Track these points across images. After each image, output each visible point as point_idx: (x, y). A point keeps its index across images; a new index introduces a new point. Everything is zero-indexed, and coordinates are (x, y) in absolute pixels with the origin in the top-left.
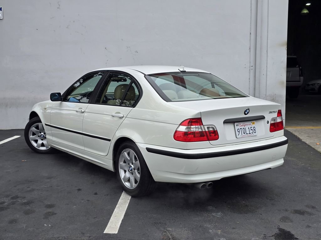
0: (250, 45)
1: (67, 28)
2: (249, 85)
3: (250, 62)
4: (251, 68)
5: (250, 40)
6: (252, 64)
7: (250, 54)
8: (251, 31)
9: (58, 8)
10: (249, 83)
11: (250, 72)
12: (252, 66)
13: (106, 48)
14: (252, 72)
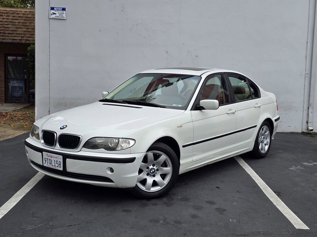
0: (306, 53)
1: (130, 30)
2: (304, 92)
3: (306, 70)
4: (307, 75)
5: (307, 48)
6: (308, 72)
7: (306, 62)
8: (307, 40)
9: (122, 11)
10: (304, 90)
11: (305, 80)
12: (308, 74)
13: (167, 52)
14: (307, 79)
